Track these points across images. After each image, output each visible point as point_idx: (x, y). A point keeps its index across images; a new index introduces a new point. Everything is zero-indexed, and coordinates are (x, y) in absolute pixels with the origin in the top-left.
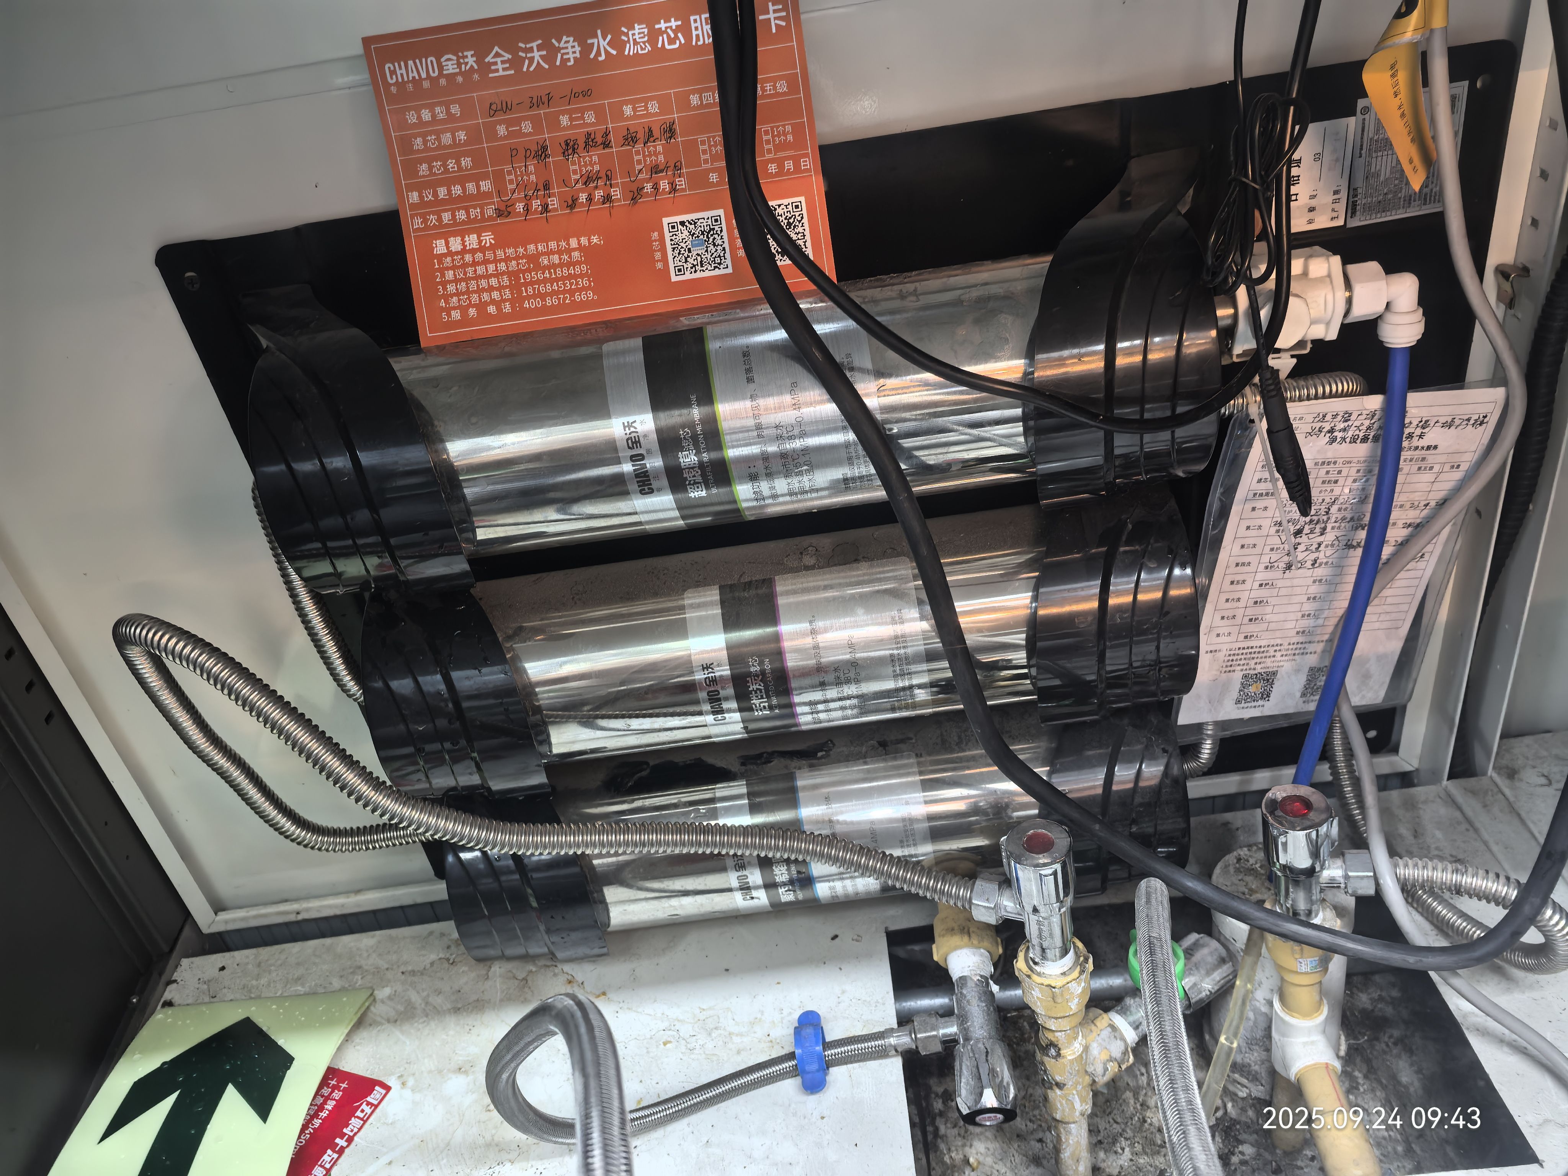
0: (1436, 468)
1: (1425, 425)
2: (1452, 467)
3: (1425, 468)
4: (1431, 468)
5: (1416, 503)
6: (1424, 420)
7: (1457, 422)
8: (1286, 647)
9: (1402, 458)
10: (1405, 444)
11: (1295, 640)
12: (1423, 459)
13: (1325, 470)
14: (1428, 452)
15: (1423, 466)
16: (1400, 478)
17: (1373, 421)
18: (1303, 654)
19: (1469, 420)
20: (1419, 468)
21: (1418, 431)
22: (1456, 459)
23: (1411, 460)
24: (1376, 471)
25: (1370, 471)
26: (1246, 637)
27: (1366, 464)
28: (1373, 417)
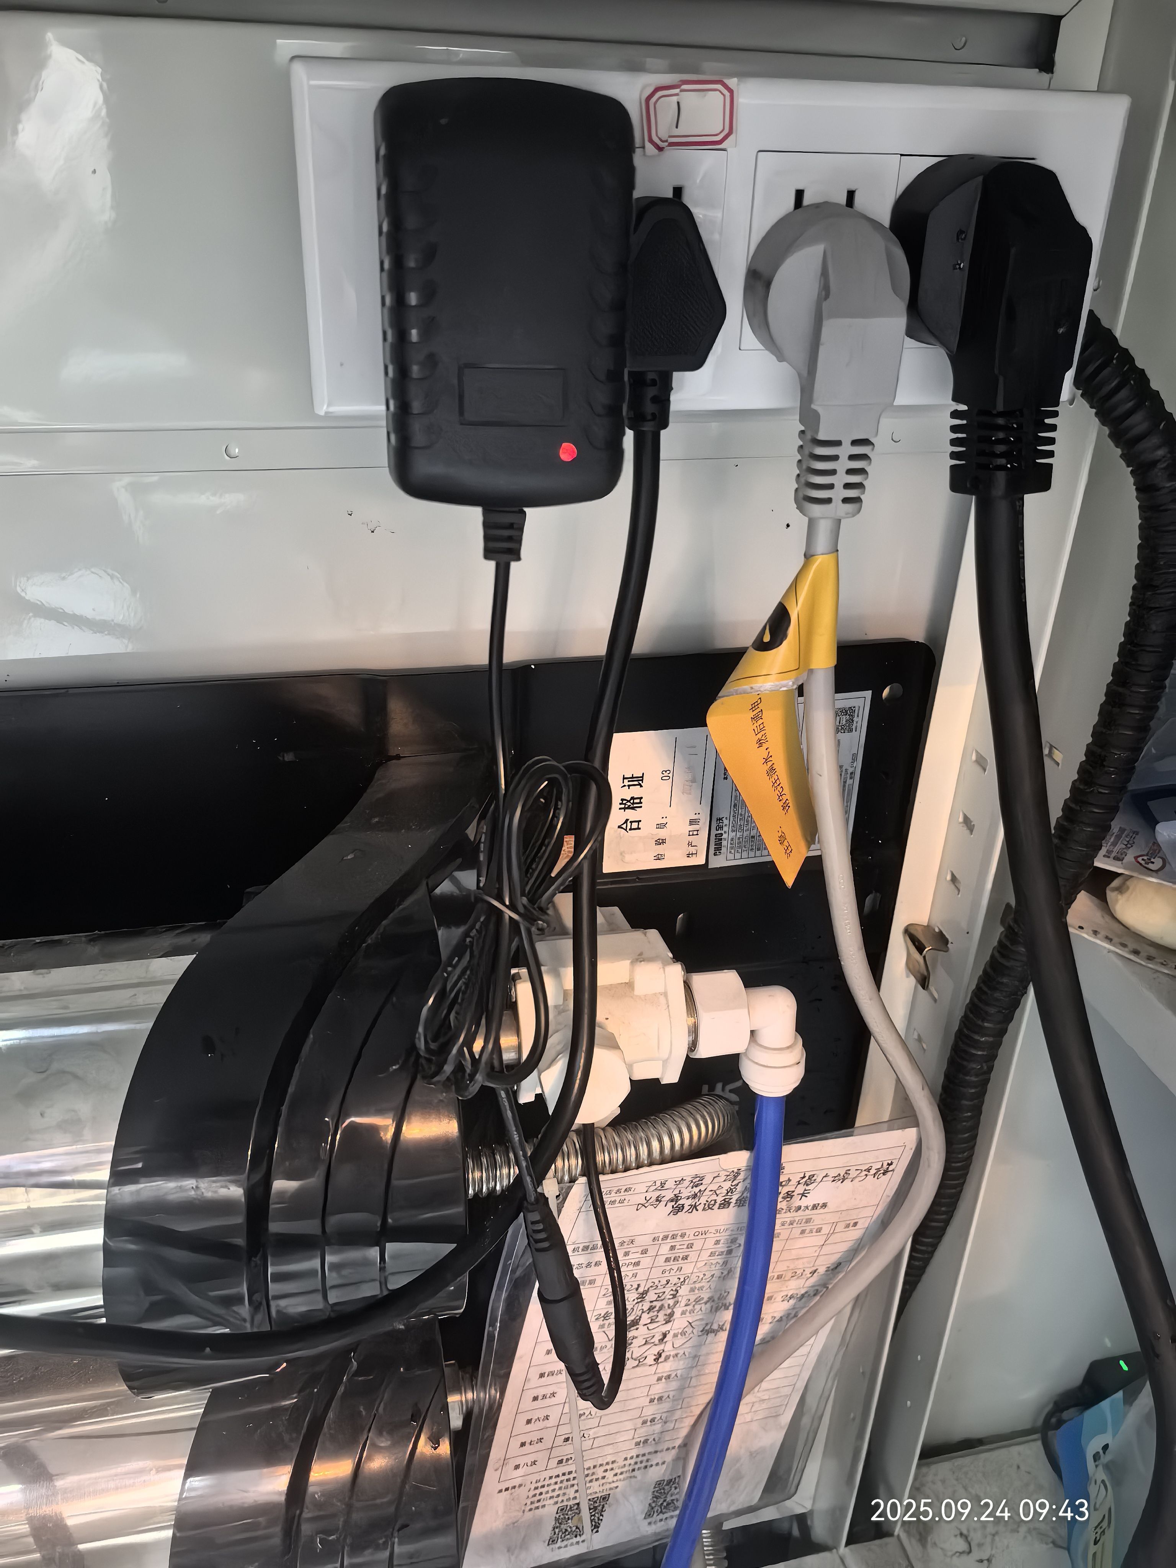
0: (826, 1230)
1: (809, 1180)
2: (848, 1226)
3: (811, 1231)
4: (819, 1230)
5: (799, 1272)
6: (807, 1175)
7: (853, 1173)
8: (622, 1463)
9: (778, 1222)
10: (782, 1204)
11: (634, 1453)
12: (808, 1221)
13: (668, 1247)
14: (815, 1211)
15: (808, 1229)
16: (777, 1245)
17: (735, 1182)
18: (646, 1467)
19: (868, 1170)
20: (803, 1232)
21: (801, 1189)
22: (854, 1216)
23: (791, 1223)
24: (742, 1240)
25: (734, 1241)
26: (561, 1462)
27: (728, 1233)
28: (735, 1177)
